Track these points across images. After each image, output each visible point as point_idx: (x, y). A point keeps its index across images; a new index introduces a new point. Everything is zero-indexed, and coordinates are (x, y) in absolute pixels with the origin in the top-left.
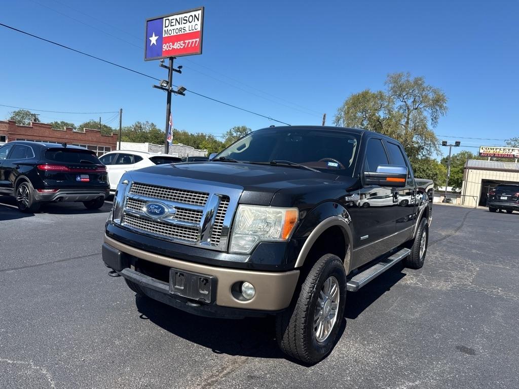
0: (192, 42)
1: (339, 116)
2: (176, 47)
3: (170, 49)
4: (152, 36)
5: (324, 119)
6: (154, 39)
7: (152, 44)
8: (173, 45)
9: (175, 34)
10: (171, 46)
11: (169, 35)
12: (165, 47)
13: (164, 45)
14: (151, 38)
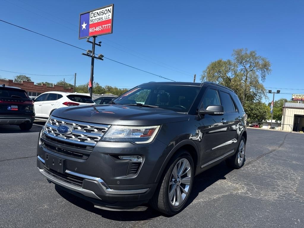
0: (107, 26)
1: (204, 75)
2: (97, 30)
3: (94, 31)
4: (83, 24)
5: (195, 77)
6: (84, 26)
7: (83, 28)
8: (95, 29)
9: (97, 22)
10: (94, 29)
11: (93, 23)
12: (91, 30)
13: (90, 29)
14: (82, 25)
